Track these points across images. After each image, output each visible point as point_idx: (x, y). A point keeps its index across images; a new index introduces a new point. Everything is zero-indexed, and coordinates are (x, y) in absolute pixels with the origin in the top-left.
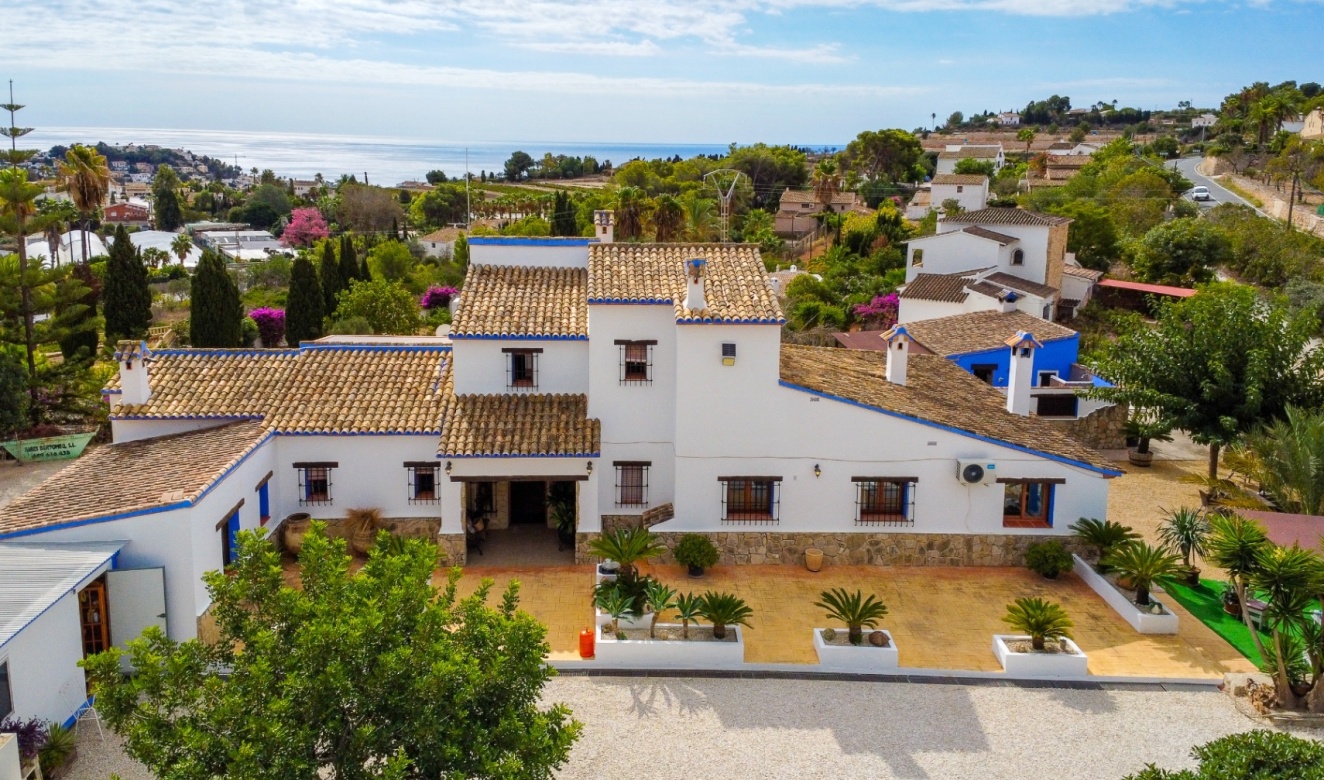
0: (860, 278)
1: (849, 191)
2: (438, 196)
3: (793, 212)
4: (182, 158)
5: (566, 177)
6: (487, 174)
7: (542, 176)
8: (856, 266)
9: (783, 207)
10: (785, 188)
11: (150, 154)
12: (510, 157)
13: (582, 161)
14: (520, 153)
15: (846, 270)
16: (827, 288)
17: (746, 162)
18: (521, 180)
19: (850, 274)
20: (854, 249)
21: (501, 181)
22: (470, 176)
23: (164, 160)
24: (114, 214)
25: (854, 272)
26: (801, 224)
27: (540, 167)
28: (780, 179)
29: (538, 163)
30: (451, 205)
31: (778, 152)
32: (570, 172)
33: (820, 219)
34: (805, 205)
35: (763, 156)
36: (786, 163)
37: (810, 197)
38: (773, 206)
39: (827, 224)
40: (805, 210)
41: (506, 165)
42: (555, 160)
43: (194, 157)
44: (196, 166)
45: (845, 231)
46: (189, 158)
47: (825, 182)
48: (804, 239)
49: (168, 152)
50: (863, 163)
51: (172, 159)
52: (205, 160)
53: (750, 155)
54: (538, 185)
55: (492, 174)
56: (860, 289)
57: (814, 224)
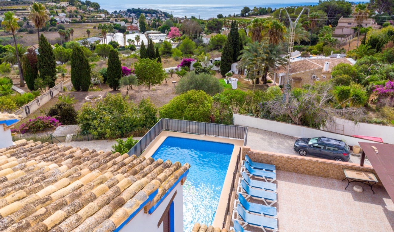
0: (377, 65)
1: (369, 17)
2: (212, 22)
3: (344, 26)
4: (158, 12)
5: (261, 15)
6: (236, 15)
7: (253, 15)
8: (375, 58)
9: (339, 24)
10: (341, 17)
11: (151, 11)
12: (243, 9)
13: (267, 9)
14: (246, 7)
15: (369, 61)
16: (356, 70)
17: (325, 7)
18: (245, 16)
19: (371, 63)
20: (373, 47)
21: (239, 17)
22: (230, 15)
23: (154, 13)
24: (130, 28)
25: (373, 62)
26: (346, 31)
27: (253, 12)
28: (339, 13)
29: (252, 10)
30: (216, 25)
31: (339, 2)
32: (262, 13)
33: (355, 29)
34: (349, 23)
35: (333, 4)
36: (343, 7)
37: (352, 20)
38: (335, 24)
39: (359, 31)
40: (349, 26)
41: (241, 11)
42: (257, 9)
43: (161, 12)
44: (162, 14)
45: (368, 37)
46: (160, 12)
47: (360, 13)
48: (347, 38)
49: (155, 10)
50: (377, 6)
51: (156, 13)
52: (164, 13)
53: (327, 4)
54: (251, 18)
55: (237, 14)
56: (377, 72)
57: (352, 31)
